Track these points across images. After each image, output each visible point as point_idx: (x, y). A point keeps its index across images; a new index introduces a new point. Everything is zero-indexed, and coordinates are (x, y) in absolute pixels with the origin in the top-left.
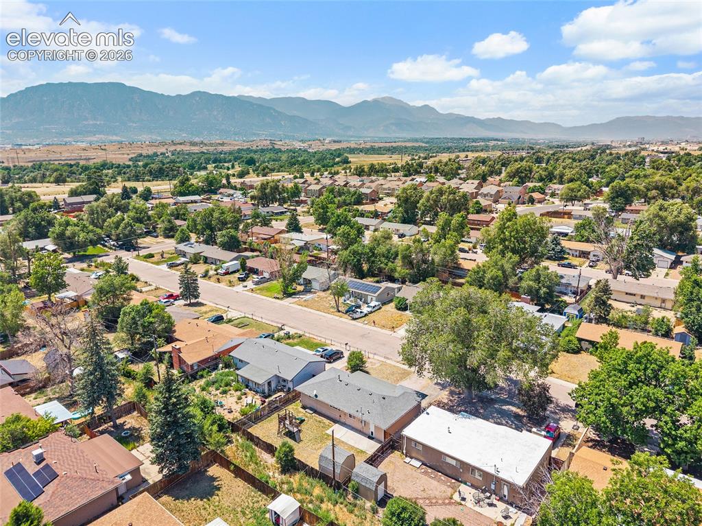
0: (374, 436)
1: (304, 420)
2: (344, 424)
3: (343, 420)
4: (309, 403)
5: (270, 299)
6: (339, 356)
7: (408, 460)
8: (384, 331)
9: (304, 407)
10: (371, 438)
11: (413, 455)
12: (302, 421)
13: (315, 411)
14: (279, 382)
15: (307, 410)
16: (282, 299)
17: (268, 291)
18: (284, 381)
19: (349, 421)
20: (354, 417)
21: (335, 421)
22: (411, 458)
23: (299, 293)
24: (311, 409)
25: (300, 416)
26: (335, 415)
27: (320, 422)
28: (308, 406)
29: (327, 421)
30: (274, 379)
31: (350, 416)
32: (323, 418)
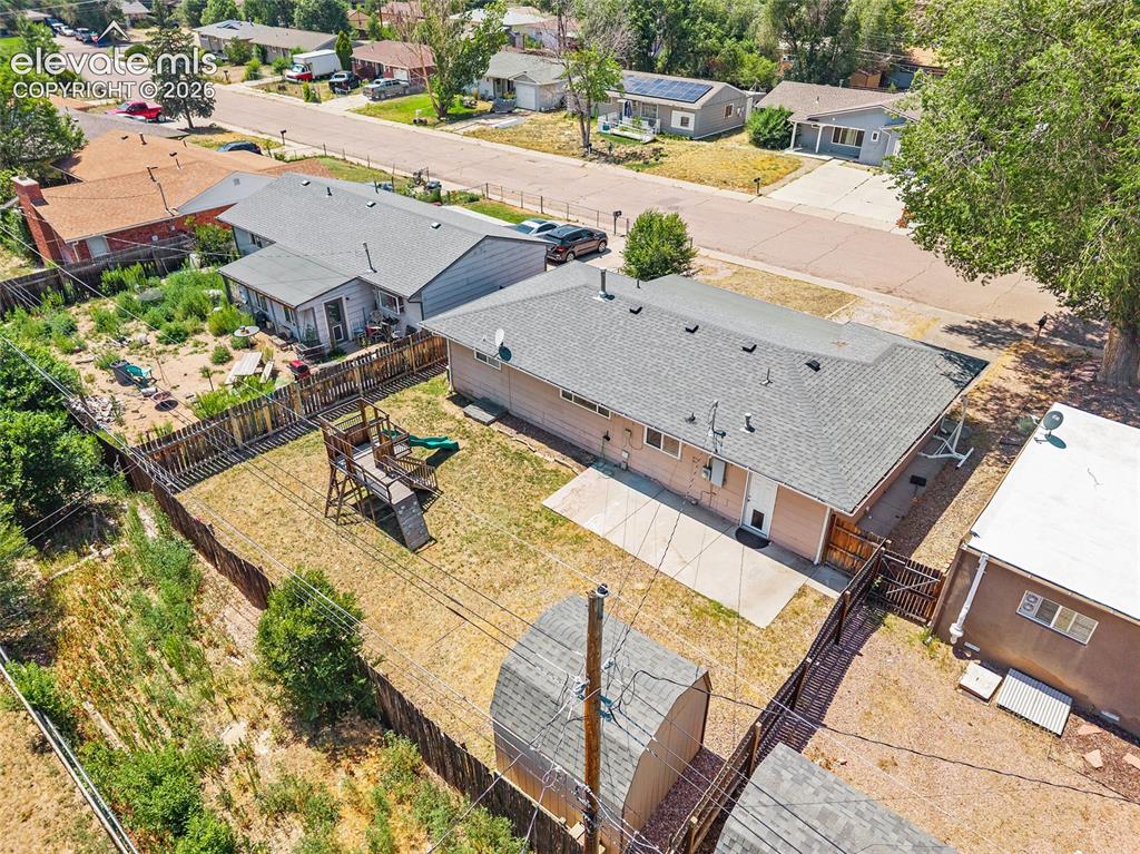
0: (766, 530)
1: (455, 448)
2: (619, 471)
3: (617, 451)
4: (478, 383)
5: (406, 127)
6: (593, 244)
7: (979, 678)
8: (726, 193)
9: (460, 399)
10: (751, 537)
11: (1011, 654)
12: (447, 451)
13: (504, 415)
14: (375, 307)
15: (471, 409)
16: (434, 125)
17: (400, 111)
18: (393, 300)
19: (647, 459)
20: (672, 444)
21: (585, 458)
22: (1001, 668)
23: (481, 114)
24: (487, 405)
25: (442, 430)
26: (587, 432)
27: (520, 456)
28: (478, 393)
29: (549, 457)
30: (353, 292)
31: (654, 438)
32: (535, 443)
